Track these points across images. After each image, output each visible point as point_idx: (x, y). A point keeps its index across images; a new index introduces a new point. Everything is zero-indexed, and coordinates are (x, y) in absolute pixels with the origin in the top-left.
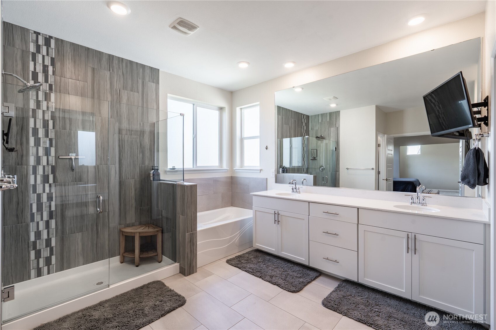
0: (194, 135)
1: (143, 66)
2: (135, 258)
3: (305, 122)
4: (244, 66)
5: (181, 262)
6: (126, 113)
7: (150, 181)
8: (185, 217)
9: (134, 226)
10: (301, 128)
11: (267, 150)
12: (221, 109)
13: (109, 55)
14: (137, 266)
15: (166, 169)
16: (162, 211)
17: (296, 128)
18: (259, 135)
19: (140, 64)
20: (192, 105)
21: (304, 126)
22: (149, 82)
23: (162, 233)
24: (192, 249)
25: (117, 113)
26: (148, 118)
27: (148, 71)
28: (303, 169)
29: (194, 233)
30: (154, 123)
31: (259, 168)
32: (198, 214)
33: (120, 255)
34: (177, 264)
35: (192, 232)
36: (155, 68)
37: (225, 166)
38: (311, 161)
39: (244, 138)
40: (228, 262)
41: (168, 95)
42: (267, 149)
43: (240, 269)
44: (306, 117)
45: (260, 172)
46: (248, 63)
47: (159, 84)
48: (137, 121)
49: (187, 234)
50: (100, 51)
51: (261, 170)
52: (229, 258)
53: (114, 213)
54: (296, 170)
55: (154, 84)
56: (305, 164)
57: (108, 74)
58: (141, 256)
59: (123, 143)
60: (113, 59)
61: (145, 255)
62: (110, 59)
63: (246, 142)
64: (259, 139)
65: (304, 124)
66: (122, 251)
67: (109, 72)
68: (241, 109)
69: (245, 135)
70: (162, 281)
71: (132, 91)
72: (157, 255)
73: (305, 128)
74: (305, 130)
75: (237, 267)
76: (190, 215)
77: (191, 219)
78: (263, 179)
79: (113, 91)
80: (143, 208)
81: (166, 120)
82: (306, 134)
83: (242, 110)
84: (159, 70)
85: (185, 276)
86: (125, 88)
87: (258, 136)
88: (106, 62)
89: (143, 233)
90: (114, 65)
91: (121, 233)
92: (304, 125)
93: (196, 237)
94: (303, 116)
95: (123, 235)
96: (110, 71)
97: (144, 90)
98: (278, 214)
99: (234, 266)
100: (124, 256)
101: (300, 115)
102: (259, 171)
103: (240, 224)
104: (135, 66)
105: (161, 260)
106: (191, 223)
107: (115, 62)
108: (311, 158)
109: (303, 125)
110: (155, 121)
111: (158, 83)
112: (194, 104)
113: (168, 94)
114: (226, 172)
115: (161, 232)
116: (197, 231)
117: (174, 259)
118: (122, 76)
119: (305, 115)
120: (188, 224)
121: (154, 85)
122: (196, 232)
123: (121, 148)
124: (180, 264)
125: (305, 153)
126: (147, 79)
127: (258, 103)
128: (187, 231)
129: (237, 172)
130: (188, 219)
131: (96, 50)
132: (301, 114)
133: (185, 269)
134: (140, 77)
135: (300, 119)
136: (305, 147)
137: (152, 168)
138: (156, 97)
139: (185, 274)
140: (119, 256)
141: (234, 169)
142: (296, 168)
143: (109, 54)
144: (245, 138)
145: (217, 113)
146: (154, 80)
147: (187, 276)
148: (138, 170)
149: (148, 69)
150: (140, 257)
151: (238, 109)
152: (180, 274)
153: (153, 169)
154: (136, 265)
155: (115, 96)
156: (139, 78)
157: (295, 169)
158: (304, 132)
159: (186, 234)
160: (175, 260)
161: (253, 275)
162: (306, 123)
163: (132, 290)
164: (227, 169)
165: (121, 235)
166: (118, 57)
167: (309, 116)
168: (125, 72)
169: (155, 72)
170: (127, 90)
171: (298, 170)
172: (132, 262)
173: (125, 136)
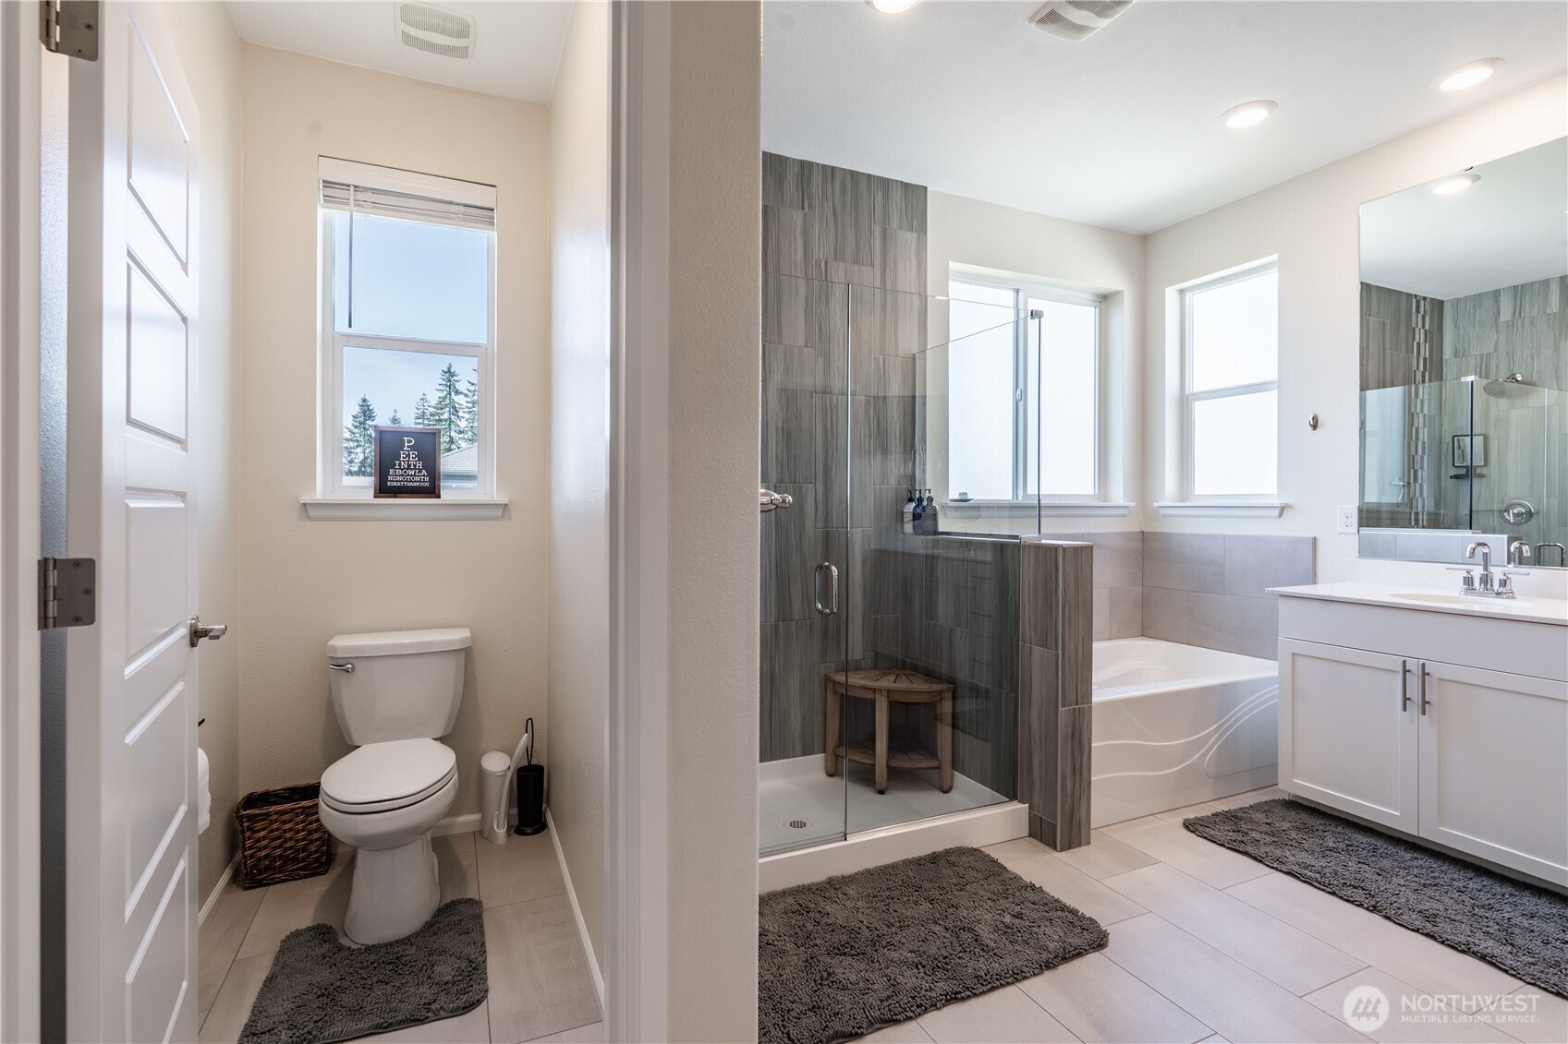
0: (1019, 392)
1: (885, 183)
2: (874, 765)
3: (1427, 327)
4: (1250, 118)
5: (1036, 799)
6: (841, 330)
7: (902, 536)
8: (1058, 654)
9: (860, 670)
10: (1409, 350)
11: (1318, 430)
12: (1104, 300)
13: (802, 163)
14: (881, 792)
15: (944, 501)
16: (951, 630)
17: (1388, 352)
18: (1275, 377)
19: (878, 177)
20: (1011, 294)
21: (1419, 344)
22: (900, 231)
23: (954, 698)
24: (1078, 764)
25: (820, 330)
26: (896, 340)
27: (897, 196)
28: (1417, 514)
29: (1083, 708)
30: (914, 355)
31: (1277, 502)
32: (1096, 646)
33: (824, 752)
34: (1019, 809)
35: (1077, 704)
36: (916, 185)
37: (1119, 494)
38: (1449, 484)
39: (1192, 394)
40: (1189, 826)
41: (953, 265)
42: (1315, 427)
43: (1261, 861)
44: (1428, 308)
45: (1280, 515)
46: (1271, 104)
47: (926, 232)
48: (870, 354)
49: (1061, 710)
50: (780, 156)
51: (1282, 509)
52: (1191, 814)
53: (810, 626)
54: (1384, 515)
55: (914, 234)
56: (1425, 495)
57: (798, 217)
58: (893, 764)
59: (834, 419)
60: (810, 172)
61: (902, 762)
62: (803, 175)
63: (1200, 409)
64: (1276, 392)
65: (1420, 336)
66: (832, 739)
67: (800, 213)
68: (1182, 291)
69: (1198, 384)
70: (987, 851)
71: (856, 261)
72: (938, 768)
73: (1425, 351)
74: (1425, 359)
75: (1245, 853)
76: (1073, 646)
77: (1077, 663)
78: (1297, 541)
79: (810, 268)
80: (882, 618)
81: (944, 346)
82: (1427, 374)
83: (1188, 295)
84: (926, 188)
85: (1054, 848)
86: (839, 255)
87: (1272, 382)
88: (795, 184)
89: (897, 691)
90: (814, 189)
91: (830, 686)
92: (1422, 340)
93: (1088, 725)
94: (1418, 302)
95: (835, 692)
96: (803, 209)
97: (888, 256)
98: (1425, 674)
99: (1228, 848)
100: (837, 756)
101: (1404, 299)
102: (1276, 512)
103: (1219, 699)
104: (863, 187)
105: (949, 785)
106: (1075, 676)
107: (817, 180)
108: (1453, 472)
109: (1417, 340)
110: (915, 350)
111: (922, 229)
112: (1017, 291)
113: (950, 263)
114: (1123, 516)
115: (950, 695)
116: (1091, 702)
117: (1008, 787)
118: (832, 219)
119: (1425, 298)
120: (1067, 676)
121: (911, 237)
122: (1090, 708)
123: (829, 436)
124: (1030, 807)
125: (1424, 453)
126: (895, 221)
127: (1274, 257)
128: (1064, 699)
129: (1164, 516)
130: (1067, 662)
131: (771, 154)
132: (1409, 295)
133: (1055, 827)
134: (877, 219)
135: (1403, 316)
136: (1424, 426)
137: (906, 496)
138: (918, 275)
139: (1056, 843)
140: (823, 755)
141: (1155, 504)
142: (1384, 508)
143: (801, 161)
144: (1197, 394)
145: (1089, 314)
146: (912, 222)
147: (1061, 851)
148: (870, 500)
149: (897, 192)
150: (889, 767)
151: (1171, 294)
152: (1033, 840)
153: (911, 500)
154: (879, 788)
155: (816, 283)
156: (875, 222)
157: (1379, 512)
158: (1421, 368)
159: (1060, 708)
160: (1011, 794)
161: (1333, 893)
162: (1432, 333)
163: (907, 862)
164: (1127, 504)
165: (830, 692)
166: (823, 165)
167: (1441, 303)
168: (839, 208)
169: (915, 196)
170: (844, 261)
171: (1392, 519)
172: (864, 777)
173: (840, 397)
